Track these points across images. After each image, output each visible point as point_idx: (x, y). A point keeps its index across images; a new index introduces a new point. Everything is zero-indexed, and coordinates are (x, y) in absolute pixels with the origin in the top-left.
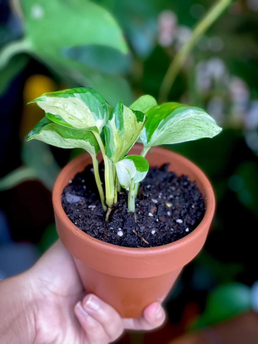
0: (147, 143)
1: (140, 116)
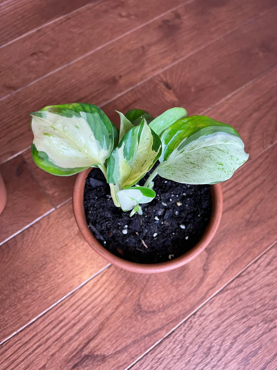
0: (164, 161)
1: (156, 143)
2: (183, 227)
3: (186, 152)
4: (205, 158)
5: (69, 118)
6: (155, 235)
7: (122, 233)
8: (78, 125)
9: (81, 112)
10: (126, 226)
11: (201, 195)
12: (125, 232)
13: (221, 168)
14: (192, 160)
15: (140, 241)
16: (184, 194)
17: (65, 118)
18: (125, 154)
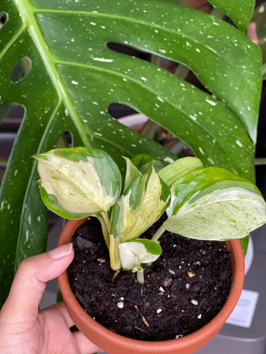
0: (173, 215)
1: (165, 194)
2: (195, 302)
3: (198, 206)
4: (217, 213)
5: (76, 163)
6: (159, 311)
7: (118, 307)
8: (84, 170)
9: (88, 157)
10: (122, 299)
11: (220, 263)
12: (121, 305)
13: (234, 226)
14: (203, 215)
15: (140, 317)
16: (198, 263)
17: (72, 162)
18: (131, 202)
